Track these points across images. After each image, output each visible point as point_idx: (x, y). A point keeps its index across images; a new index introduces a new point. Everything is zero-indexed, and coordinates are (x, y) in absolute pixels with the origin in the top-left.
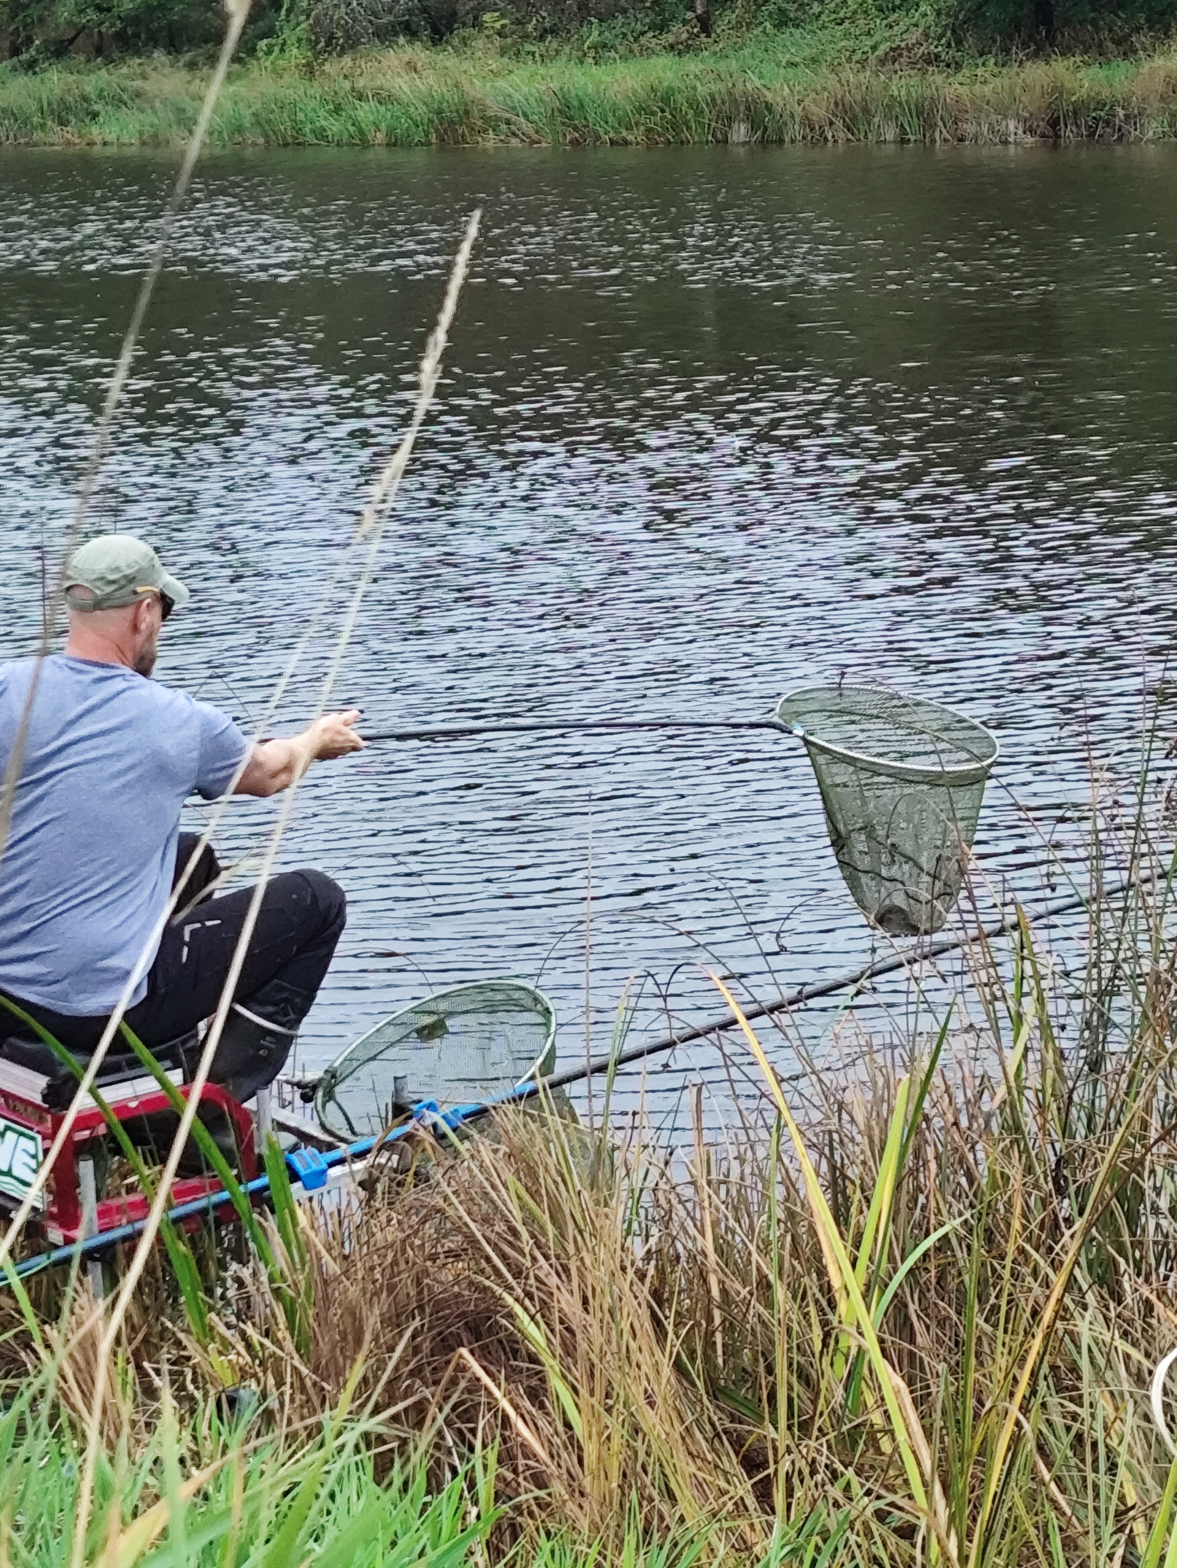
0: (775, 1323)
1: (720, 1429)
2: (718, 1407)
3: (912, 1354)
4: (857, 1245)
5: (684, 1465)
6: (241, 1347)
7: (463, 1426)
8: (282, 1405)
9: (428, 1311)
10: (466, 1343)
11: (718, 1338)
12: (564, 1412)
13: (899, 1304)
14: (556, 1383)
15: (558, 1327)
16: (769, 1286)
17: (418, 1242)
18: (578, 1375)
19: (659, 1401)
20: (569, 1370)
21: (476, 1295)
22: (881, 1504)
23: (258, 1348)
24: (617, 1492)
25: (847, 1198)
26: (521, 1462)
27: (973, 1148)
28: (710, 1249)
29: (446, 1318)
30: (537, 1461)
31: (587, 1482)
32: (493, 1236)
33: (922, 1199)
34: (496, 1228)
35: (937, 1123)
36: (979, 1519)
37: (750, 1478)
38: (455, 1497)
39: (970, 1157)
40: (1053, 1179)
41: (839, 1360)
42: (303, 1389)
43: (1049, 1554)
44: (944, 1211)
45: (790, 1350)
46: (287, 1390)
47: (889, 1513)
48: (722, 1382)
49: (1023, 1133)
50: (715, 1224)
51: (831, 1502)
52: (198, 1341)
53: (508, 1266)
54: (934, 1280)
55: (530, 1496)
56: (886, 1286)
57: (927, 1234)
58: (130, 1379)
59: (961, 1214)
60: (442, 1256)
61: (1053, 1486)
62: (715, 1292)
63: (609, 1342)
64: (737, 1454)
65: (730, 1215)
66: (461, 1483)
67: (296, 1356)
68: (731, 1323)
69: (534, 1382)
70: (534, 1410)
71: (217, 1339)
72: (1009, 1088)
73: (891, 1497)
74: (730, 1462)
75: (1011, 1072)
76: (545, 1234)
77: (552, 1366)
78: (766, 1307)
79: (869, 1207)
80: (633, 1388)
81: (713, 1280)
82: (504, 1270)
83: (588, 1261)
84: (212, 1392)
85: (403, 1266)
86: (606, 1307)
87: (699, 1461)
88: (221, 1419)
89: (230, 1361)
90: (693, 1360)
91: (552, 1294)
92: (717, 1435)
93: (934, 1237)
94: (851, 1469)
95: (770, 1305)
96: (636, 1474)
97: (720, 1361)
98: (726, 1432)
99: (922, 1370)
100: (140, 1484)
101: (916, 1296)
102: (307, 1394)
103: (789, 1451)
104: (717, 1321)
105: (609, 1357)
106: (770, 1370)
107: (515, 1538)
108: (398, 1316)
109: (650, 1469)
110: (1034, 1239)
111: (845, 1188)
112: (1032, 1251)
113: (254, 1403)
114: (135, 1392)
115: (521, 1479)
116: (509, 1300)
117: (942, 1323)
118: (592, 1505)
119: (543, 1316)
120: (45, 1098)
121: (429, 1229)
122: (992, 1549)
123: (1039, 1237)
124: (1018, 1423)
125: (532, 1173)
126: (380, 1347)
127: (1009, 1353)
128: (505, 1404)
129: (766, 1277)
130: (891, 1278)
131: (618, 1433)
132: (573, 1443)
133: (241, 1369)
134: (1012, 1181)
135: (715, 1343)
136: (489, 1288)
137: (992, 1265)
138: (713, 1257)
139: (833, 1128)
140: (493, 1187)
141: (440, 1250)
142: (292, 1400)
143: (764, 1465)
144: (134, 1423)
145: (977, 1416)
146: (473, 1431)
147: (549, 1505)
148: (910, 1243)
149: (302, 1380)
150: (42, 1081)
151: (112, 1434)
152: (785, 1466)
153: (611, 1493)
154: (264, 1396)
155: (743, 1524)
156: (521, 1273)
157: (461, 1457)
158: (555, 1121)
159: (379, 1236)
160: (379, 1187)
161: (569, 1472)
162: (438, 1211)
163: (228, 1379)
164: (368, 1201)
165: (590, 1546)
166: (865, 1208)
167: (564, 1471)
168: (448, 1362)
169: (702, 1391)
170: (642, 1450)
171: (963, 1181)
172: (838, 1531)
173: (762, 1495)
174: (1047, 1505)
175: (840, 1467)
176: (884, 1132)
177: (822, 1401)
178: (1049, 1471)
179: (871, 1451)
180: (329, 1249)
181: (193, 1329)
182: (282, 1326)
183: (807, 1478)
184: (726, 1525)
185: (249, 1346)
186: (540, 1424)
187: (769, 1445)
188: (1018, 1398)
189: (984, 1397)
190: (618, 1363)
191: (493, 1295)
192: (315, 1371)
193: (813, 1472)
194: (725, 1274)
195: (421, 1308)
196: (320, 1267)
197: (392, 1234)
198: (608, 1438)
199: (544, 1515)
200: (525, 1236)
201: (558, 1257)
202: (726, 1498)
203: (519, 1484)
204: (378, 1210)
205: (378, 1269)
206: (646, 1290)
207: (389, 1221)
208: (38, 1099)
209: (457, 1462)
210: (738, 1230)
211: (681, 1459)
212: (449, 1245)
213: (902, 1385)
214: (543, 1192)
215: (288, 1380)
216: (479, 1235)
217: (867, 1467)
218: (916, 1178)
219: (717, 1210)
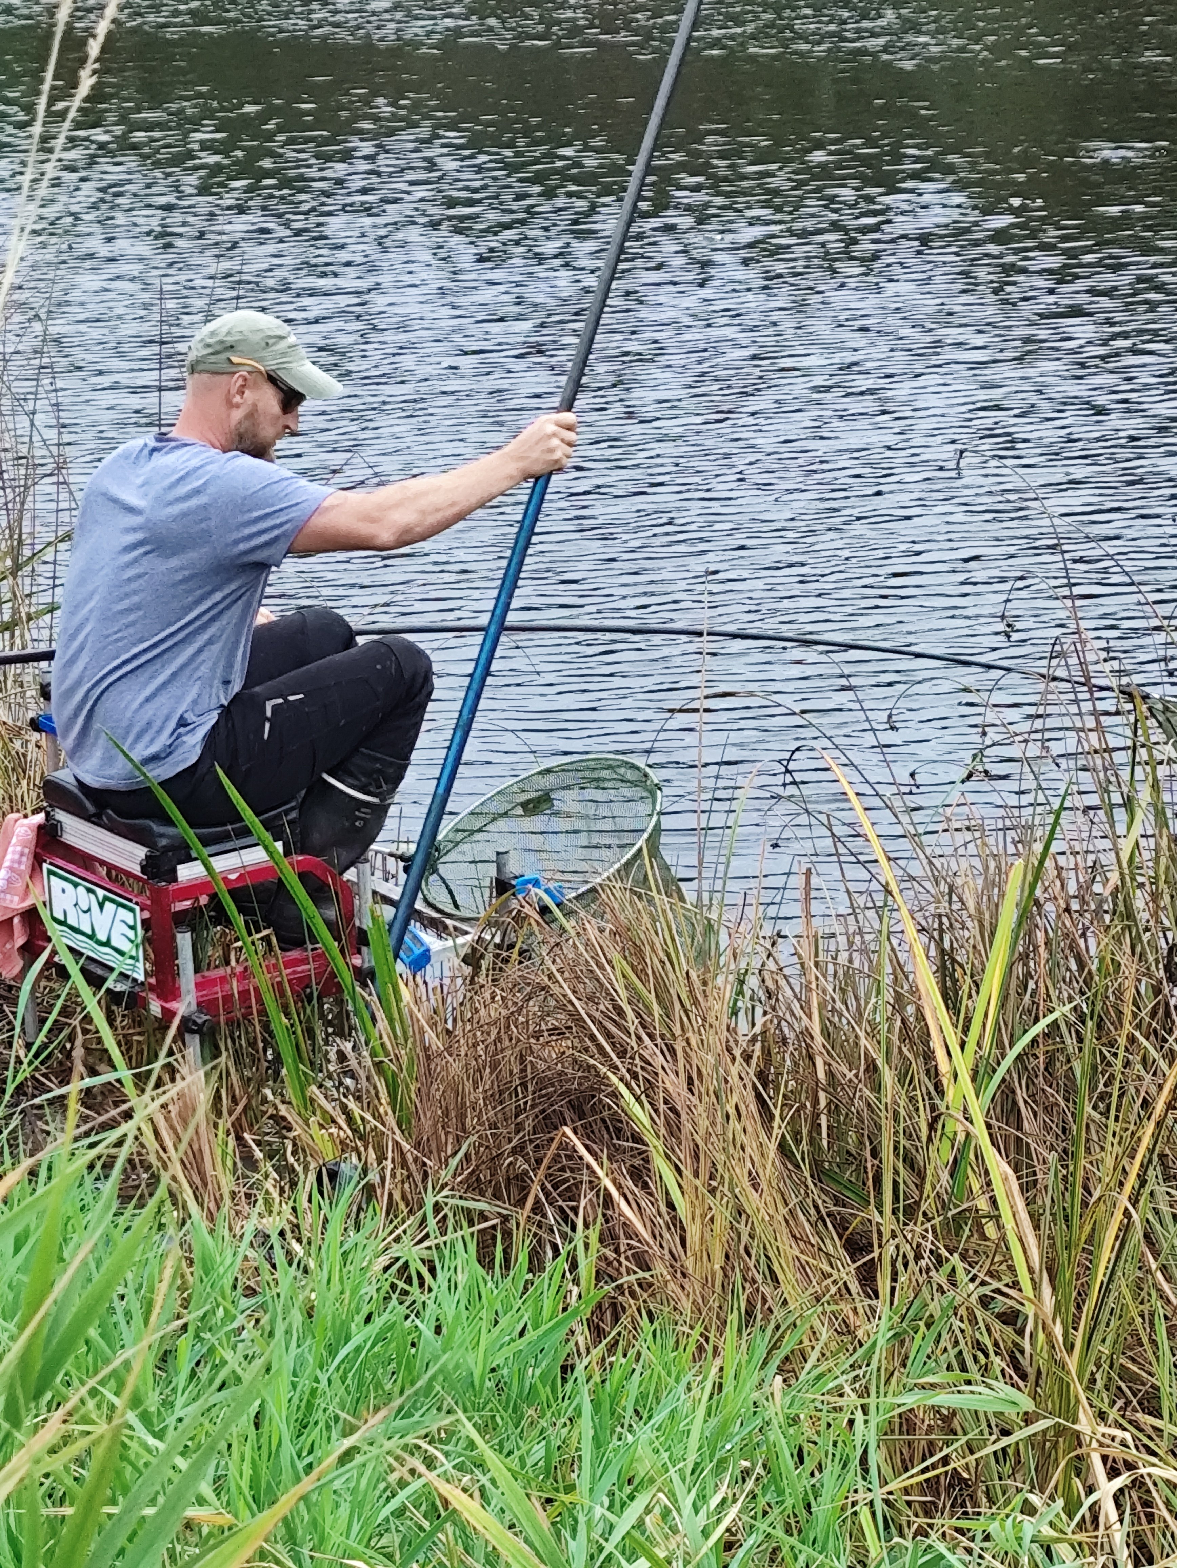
0: (882, 1107)
1: (823, 1212)
2: (822, 1189)
3: (1018, 1140)
4: (966, 1030)
5: (787, 1248)
6: (341, 1121)
7: (564, 1205)
8: (383, 1180)
9: (530, 1089)
10: (569, 1121)
11: (824, 1120)
12: (667, 1193)
13: (1007, 1090)
14: (659, 1163)
15: (662, 1107)
16: (875, 1068)
17: (521, 1019)
18: (682, 1157)
19: (764, 1185)
20: (673, 1150)
21: (580, 1074)
22: (986, 1290)
23: (359, 1122)
24: (719, 1274)
25: (955, 981)
26: (623, 1242)
27: (1084, 935)
28: (816, 1029)
29: (549, 1096)
30: (639, 1241)
31: (689, 1264)
32: (597, 1015)
33: (1031, 985)
34: (602, 1007)
35: (1049, 907)
36: (1085, 1309)
37: (854, 1262)
38: (557, 1277)
39: (1081, 942)
40: (1166, 967)
41: (946, 1143)
42: (404, 1164)
43: (1153, 1342)
44: (1054, 999)
45: (896, 1133)
46: (389, 1164)
47: (993, 1298)
48: (826, 1165)
49: (1135, 920)
50: (822, 1006)
51: (935, 1287)
52: (299, 1114)
53: (613, 1045)
54: (1042, 1067)
55: (632, 1278)
56: (994, 1071)
57: (1036, 1020)
58: (230, 1150)
59: (1071, 999)
60: (546, 1034)
61: (1159, 1275)
62: (821, 1075)
63: (713, 1124)
64: (841, 1237)
65: (836, 997)
66: (562, 1264)
67: (397, 1131)
68: (837, 1106)
69: (638, 1162)
70: (636, 1190)
71: (318, 1112)
72: (1122, 874)
73: (995, 1284)
74: (835, 1247)
75: (1125, 857)
76: (651, 1014)
77: (655, 1146)
78: (872, 1090)
79: (978, 992)
80: (737, 1170)
81: (819, 1062)
82: (608, 1048)
83: (693, 1042)
84: (313, 1165)
85: (507, 1043)
86: (711, 1089)
87: (801, 1243)
88: (321, 1193)
89: (331, 1134)
90: (798, 1142)
91: (656, 1074)
92: (822, 1218)
93: (1043, 1024)
94: (956, 1255)
95: (877, 1088)
96: (740, 1257)
97: (825, 1143)
98: (829, 1215)
99: (1029, 1156)
100: (240, 1258)
101: (1024, 1083)
102: (408, 1170)
103: (894, 1236)
104: (823, 1103)
105: (714, 1139)
106: (875, 1153)
107: (616, 1319)
108: (501, 1092)
109: (753, 1252)
110: (1144, 1027)
111: (954, 970)
112: (1142, 1039)
113: (356, 1178)
114: (235, 1164)
115: (622, 1259)
116: (614, 1079)
117: (1049, 1109)
118: (694, 1286)
119: (647, 1096)
120: (144, 869)
121: (533, 1006)
122: (1097, 1337)
123: (1150, 1024)
124: (1127, 1213)
125: (639, 952)
126: (482, 1124)
127: (1120, 1143)
128: (607, 1182)
129: (874, 1060)
130: (999, 1064)
131: (722, 1214)
132: (676, 1222)
133: (341, 1142)
134: (1123, 967)
135: (819, 1125)
136: (594, 1067)
137: (1101, 1052)
138: (819, 1039)
139: (942, 911)
140: (598, 964)
141: (544, 1027)
142: (393, 1175)
143: (869, 1248)
144: (233, 1194)
145: (1085, 1204)
146: (575, 1210)
147: (650, 1285)
148: (1018, 1031)
149: (402, 1154)
150: (141, 852)
151: (212, 1206)
152: (890, 1250)
153: (713, 1274)
154: (365, 1171)
155: (845, 1308)
156: (625, 1052)
157: (564, 1236)
158: (661, 900)
159: (483, 1012)
160: (484, 964)
161: (671, 1252)
162: (543, 989)
163: (329, 1153)
164: (472, 979)
165: (692, 1328)
166: (974, 993)
167: (666, 1252)
168: (552, 1139)
169: (807, 1174)
170: (745, 1230)
171: (1074, 967)
172: (941, 1318)
173: (865, 1279)
174: (1154, 1293)
175: (944, 1253)
176: (995, 915)
177: (928, 1186)
178: (1156, 1259)
179: (976, 1236)
180: (433, 1025)
181: (294, 1102)
182: (383, 1101)
183: (911, 1264)
184: (828, 1308)
185: (350, 1119)
186: (643, 1204)
187: (874, 1229)
188: (1127, 1189)
189: (1091, 1185)
190: (721, 1145)
191: (598, 1074)
192: (417, 1145)
193: (918, 1257)
194: (831, 1056)
195: (524, 1085)
196: (423, 1041)
197: (496, 1011)
198: (712, 1219)
199: (645, 1295)
200: (630, 1015)
201: (663, 1037)
202: (829, 1281)
203: (620, 1264)
204: (482, 986)
205: (482, 1046)
206: (752, 1073)
207: (493, 998)
208: (137, 870)
209: (559, 1241)
210: (845, 1013)
211: (785, 1242)
212: (552, 1022)
213: (1010, 1172)
214: (650, 972)
215: (390, 1155)
216: (582, 1012)
217: (971, 1252)
218: (1026, 965)
219: (824, 991)
